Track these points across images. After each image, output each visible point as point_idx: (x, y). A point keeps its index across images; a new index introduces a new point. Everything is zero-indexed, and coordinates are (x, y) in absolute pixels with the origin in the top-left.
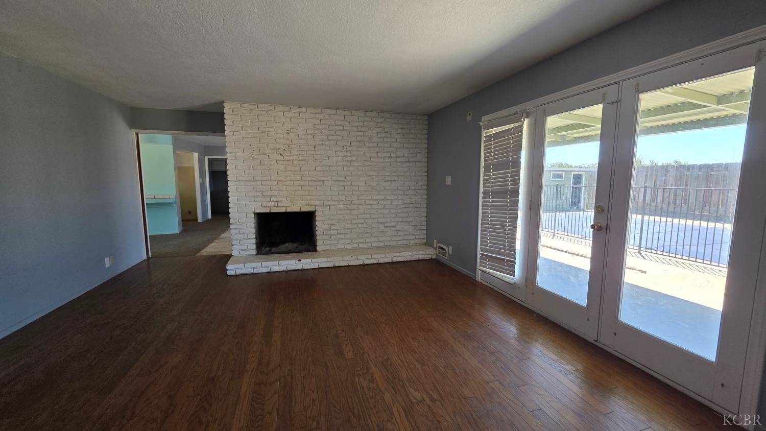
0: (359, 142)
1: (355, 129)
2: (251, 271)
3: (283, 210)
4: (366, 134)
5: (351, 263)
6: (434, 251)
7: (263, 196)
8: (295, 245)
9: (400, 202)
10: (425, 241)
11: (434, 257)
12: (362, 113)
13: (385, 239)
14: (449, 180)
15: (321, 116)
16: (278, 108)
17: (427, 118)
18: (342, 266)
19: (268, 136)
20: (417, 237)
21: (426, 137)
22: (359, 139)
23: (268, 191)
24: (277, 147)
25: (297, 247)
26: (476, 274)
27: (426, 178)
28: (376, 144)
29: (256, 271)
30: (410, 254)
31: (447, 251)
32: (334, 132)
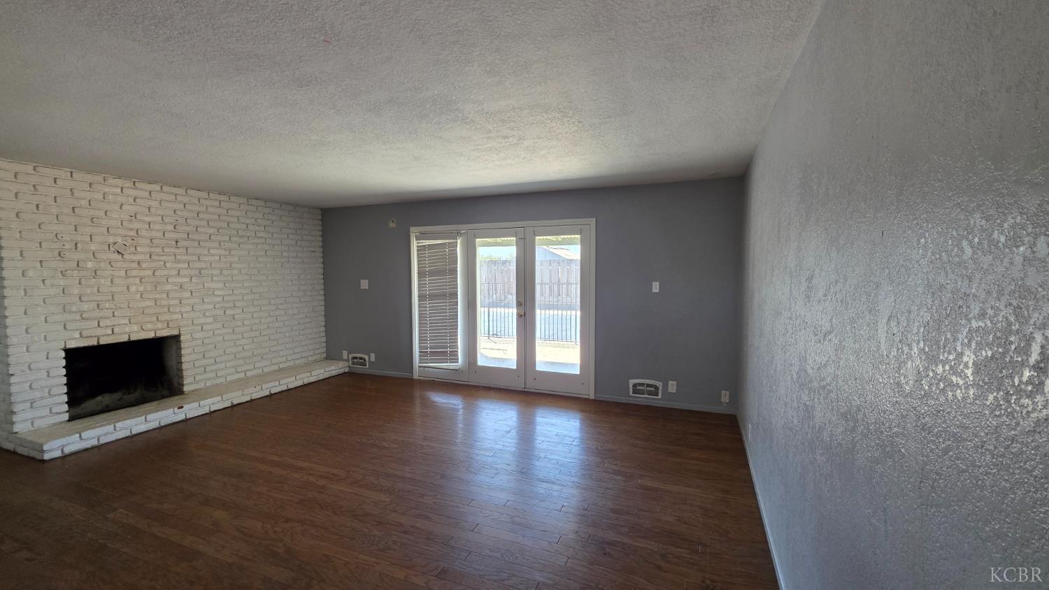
0: (242, 237)
1: (236, 220)
2: (94, 442)
3: (124, 338)
4: (251, 227)
5: (255, 396)
6: (347, 364)
7: (83, 319)
8: (117, 396)
9: (296, 311)
10: (324, 355)
11: (347, 370)
12: (244, 200)
13: (280, 360)
14: (365, 284)
15: (185, 199)
16: (111, 181)
17: (320, 212)
18: (243, 403)
19: (92, 222)
20: (317, 352)
21: (321, 233)
22: (241, 233)
23: (94, 310)
24: (111, 240)
25: (121, 399)
26: (412, 373)
27: (322, 281)
28: (263, 240)
29: (104, 440)
30: (322, 371)
31: (367, 360)
32: (205, 223)
